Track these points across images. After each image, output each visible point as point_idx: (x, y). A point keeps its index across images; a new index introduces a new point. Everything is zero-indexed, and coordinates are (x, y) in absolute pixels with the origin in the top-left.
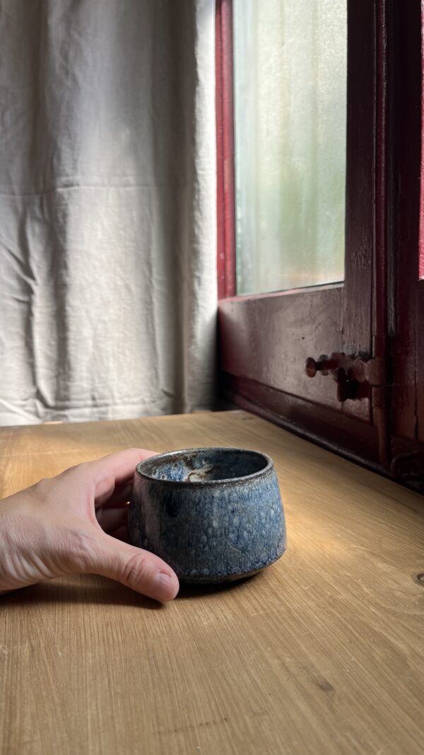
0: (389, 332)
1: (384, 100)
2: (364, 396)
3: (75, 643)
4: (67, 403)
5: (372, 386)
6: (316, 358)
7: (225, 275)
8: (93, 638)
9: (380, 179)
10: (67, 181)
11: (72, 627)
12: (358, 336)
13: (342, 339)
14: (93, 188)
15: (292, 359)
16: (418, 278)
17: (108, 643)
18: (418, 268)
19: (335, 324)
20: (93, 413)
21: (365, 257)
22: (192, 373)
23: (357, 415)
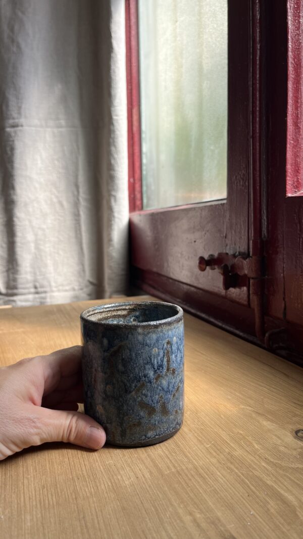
0: (263, 237)
1: (258, 58)
2: (244, 286)
3: (16, 506)
4: (15, 291)
5: (249, 279)
6: (206, 257)
7: (134, 194)
8: (31, 500)
9: (256, 120)
10: (14, 123)
11: (13, 491)
12: (238, 240)
13: (225, 241)
14: (33, 128)
15: (187, 258)
16: (286, 196)
17: (44, 505)
18: (286, 188)
19: (220, 231)
20: (35, 298)
21: (243, 180)
22: (110, 267)
23: (238, 300)
